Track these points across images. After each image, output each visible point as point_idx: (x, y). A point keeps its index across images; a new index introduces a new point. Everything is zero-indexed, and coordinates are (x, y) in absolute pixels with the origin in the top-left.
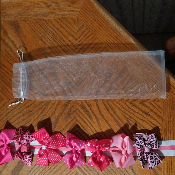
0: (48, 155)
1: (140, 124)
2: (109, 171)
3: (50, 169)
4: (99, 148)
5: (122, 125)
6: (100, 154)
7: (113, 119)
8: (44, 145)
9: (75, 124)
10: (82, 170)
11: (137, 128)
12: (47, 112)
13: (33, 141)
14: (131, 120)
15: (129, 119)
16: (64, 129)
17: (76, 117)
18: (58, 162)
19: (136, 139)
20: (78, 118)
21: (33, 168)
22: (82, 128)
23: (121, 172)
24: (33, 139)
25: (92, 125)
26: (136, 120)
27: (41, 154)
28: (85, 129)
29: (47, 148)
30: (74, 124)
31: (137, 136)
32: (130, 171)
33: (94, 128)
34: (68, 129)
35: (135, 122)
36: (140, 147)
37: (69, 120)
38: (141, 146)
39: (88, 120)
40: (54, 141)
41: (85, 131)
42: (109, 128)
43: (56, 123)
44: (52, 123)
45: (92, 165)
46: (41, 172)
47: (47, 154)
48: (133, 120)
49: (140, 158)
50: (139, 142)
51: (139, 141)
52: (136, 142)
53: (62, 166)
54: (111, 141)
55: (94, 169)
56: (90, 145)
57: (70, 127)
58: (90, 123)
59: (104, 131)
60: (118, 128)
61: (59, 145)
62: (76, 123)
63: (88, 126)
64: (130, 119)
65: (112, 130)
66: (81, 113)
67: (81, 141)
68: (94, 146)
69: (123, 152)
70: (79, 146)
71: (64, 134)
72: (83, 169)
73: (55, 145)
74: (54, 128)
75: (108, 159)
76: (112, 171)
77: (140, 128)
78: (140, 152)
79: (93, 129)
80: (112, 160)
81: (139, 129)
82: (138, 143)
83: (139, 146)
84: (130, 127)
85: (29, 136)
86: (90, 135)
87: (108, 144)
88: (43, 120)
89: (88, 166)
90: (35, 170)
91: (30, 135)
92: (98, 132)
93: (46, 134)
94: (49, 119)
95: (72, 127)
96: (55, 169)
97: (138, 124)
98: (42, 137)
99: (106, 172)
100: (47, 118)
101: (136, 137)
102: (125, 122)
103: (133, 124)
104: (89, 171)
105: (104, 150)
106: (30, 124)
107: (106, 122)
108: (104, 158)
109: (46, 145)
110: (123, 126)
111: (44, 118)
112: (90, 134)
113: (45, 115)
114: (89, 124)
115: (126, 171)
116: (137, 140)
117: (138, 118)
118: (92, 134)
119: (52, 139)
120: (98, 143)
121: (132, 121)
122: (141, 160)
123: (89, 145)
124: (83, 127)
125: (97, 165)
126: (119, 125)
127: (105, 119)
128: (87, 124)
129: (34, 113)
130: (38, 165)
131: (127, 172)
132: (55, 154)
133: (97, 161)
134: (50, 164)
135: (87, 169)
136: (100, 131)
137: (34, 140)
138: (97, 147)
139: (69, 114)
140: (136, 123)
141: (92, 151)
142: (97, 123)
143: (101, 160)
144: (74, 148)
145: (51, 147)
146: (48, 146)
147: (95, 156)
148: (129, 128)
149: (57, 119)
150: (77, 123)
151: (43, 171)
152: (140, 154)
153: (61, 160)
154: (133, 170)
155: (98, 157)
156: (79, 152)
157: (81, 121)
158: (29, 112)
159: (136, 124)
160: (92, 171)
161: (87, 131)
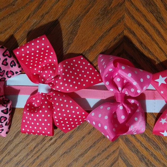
0: (52, 106)
3: (53, 144)
8: (44, 83)
9: (121, 37)
10: (134, 147)
12: (52, 8)
13: (13, 74)
16: (92, 47)
17: (123, 18)
18: (75, 126)
20: (128, 21)
21: (13, 140)
22: (137, 45)
24: (16, 69)
27: (33, 106)
28: (146, 48)
29: (51, 90)
30: (119, 35)
34: (103, 46)
37: (107, 26)
39: (154, 27)
40: (68, 73)
41: (146, 53)
43: (73, 33)
44: (64, 33)
46: (32, 151)
47: (50, 103)
53: (84, 137)
56: (165, 81)
57: (106, 43)
58: (159, 33)
61: (82, 83)
62: (123, 32)
63: (153, 39)
66: (138, 10)
70: (138, 81)
71: (91, 60)
72: (138, 145)
73: (71, 83)
74: (69, 44)
85: (6, 59)
88: (41, 27)
90: (17, 145)
91: (7, 57)
93: (49, 54)
94: (55, 24)
95: (113, 44)
96: (67, 143)
98: (38, 64)
100: (51, 20)
106: (7, 36)
109: (49, 84)
111: (44, 22)
112: (157, 58)
113: (47, 13)
119: (64, 69)
123: (161, 80)
124: (141, 43)
128: (150, 36)
129: (19, 10)
130: (24, 132)
132: (70, 105)
134: (56, 131)
135: (147, 145)
137: (17, 73)
139: (106, 12)
144: (120, 89)
145: (60, 86)
146: (53, 86)
149: (76, 23)
150: (126, 33)
151: (36, 149)
153: (83, 120)
156: (132, 101)
157: (135, 27)
158: (6, 7)
160: (160, 149)
161: (150, 52)
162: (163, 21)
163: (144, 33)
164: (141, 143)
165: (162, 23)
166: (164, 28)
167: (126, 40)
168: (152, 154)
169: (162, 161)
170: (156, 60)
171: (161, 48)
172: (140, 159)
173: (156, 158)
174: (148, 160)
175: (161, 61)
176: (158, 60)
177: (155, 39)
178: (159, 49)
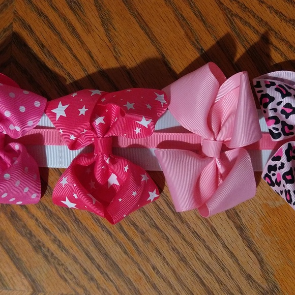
1: (283, 40)
2: (142, 233)
4: (106, 128)
5: (208, 42)
6: (109, 156)
7: (172, 16)
9: (7, 33)
10: (25, 226)
11: (269, 56)
14: (246, 23)
15: (237, 15)
19: (267, 95)
20: (20, 6)
22: (36, 49)
23: (191, 235)
25: (78, 37)
26: (267, 23)
28: (50, 55)
31: (273, 84)
32: (228, 232)
33: (90, 54)
35: (262, 30)
36: (283, 130)
38: (286, 129)
39: (64, 18)
41: (49, 64)
42: (150, 52)
45: (72, 200)
48: (253, 22)
49: (286, 169)
50: (280, 108)
51: (279, 103)
52: (266, 105)
54: (161, 98)
55: (77, 221)
56: (66, 111)
58: (73, 31)
59: (130, 64)
60: (193, 55)
62: (11, 26)
63: (62, 40)
64: (241, 18)
65: (166, 64)
67: (26, 92)
68: (83, 111)
69: (211, 149)
72: (31, 224)
75: (144, 178)
76: (155, 231)
77: (282, 54)
78: (284, 147)
79: (82, 55)
80: (158, 180)
81: (277, 58)
82: (275, 110)
83: (279, 126)
84: (240, 51)
86: (69, 81)
87: (149, 106)
89: (55, 208)
92: (105, 67)
97: (273, 39)
99: (130, 234)
101: (268, 86)
102: (223, 29)
103: (254, 38)
104: (55, 231)
105: (129, 136)
107: (143, 28)
108: (126, 168)
110: (213, 46)
112: (69, 75)
114: (67, 34)
115: (214, 231)
116: (272, 99)
117: (277, 12)
118: (79, 75)
120: (103, 100)
121: (250, 26)
122: (289, 177)
123: (60, 111)
124: (42, 46)
125: (94, 200)
126: (196, 43)
127: (138, 16)
128: (58, 34)
131: (218, 236)
133: (92, 184)
135: (48, 223)
136: (113, 64)
138: (99, 121)
140: (267, 33)
141: (73, 138)
142: (102, 29)
143: (113, 180)
147: (85, 162)
148: (234, 54)
150: (17, 28)
152: (287, 152)
154: (240, 229)
155: (99, 168)
156: (17, 147)
157: (32, 18)
159: (265, 39)
160: (69, 231)
161: (56, 62)
162: (80, 9)
163: (48, 30)
164: (37, 220)
165: (79, 12)
166: (82, 22)
167: (16, 39)
168: (55, 240)
169: (71, 251)
170: (66, 77)
171: (75, 56)
172: (34, 248)
173: (60, 246)
174: (48, 250)
175: (76, 79)
176: (70, 78)
177: (67, 39)
178: (72, 57)
